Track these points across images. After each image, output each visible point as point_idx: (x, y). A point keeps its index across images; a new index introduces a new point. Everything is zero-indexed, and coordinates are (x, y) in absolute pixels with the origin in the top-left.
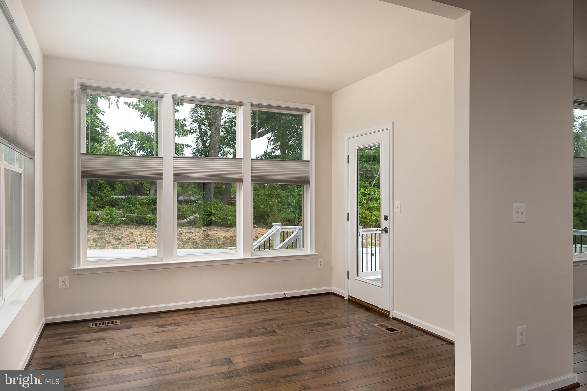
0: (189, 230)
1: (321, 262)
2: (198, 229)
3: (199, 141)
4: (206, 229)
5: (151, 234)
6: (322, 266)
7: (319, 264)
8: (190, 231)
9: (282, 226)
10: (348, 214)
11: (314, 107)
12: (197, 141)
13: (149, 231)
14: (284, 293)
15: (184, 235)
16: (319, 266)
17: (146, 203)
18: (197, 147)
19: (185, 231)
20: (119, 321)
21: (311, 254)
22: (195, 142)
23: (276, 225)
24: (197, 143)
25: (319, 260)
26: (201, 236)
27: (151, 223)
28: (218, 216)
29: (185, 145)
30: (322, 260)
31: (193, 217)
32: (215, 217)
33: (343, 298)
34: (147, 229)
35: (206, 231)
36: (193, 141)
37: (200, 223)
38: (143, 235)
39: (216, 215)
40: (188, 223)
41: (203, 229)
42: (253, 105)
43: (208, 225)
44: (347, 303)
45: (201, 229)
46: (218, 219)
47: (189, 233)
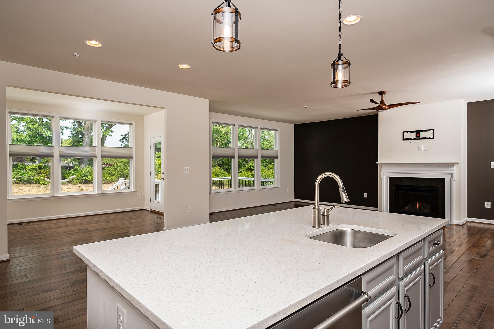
0: (67, 186)
1: (138, 195)
2: (74, 186)
3: (75, 122)
4: (81, 186)
5: (38, 190)
6: (139, 197)
7: (137, 196)
8: (69, 187)
9: (124, 180)
10: (150, 172)
11: (134, 122)
12: (74, 122)
13: (35, 188)
14: (119, 210)
15: (64, 190)
16: (137, 197)
17: (33, 169)
18: (74, 127)
19: (65, 187)
20: (30, 223)
21: (133, 191)
22: (72, 123)
23: (121, 180)
24: (74, 124)
25: (138, 194)
26: (77, 190)
27: (37, 182)
28: (90, 176)
29: (65, 127)
30: (139, 194)
31: (72, 178)
32: (88, 177)
33: (148, 211)
34: (34, 186)
35: (80, 187)
36: (70, 122)
37: (76, 182)
38: (31, 191)
39: (89, 176)
40: (67, 182)
41: (79, 185)
42: (101, 121)
43: (82, 183)
44: (150, 213)
45: (77, 186)
46: (90, 178)
47: (67, 188)
